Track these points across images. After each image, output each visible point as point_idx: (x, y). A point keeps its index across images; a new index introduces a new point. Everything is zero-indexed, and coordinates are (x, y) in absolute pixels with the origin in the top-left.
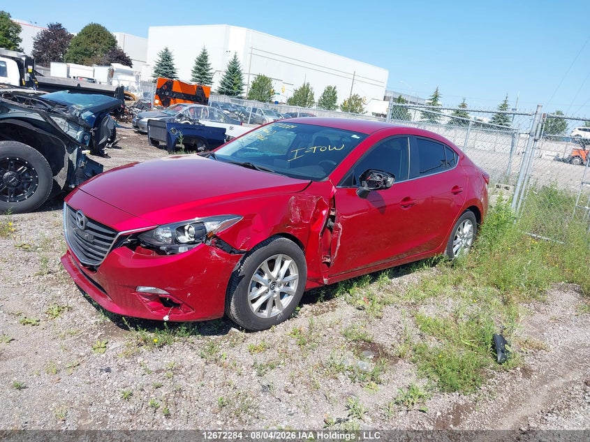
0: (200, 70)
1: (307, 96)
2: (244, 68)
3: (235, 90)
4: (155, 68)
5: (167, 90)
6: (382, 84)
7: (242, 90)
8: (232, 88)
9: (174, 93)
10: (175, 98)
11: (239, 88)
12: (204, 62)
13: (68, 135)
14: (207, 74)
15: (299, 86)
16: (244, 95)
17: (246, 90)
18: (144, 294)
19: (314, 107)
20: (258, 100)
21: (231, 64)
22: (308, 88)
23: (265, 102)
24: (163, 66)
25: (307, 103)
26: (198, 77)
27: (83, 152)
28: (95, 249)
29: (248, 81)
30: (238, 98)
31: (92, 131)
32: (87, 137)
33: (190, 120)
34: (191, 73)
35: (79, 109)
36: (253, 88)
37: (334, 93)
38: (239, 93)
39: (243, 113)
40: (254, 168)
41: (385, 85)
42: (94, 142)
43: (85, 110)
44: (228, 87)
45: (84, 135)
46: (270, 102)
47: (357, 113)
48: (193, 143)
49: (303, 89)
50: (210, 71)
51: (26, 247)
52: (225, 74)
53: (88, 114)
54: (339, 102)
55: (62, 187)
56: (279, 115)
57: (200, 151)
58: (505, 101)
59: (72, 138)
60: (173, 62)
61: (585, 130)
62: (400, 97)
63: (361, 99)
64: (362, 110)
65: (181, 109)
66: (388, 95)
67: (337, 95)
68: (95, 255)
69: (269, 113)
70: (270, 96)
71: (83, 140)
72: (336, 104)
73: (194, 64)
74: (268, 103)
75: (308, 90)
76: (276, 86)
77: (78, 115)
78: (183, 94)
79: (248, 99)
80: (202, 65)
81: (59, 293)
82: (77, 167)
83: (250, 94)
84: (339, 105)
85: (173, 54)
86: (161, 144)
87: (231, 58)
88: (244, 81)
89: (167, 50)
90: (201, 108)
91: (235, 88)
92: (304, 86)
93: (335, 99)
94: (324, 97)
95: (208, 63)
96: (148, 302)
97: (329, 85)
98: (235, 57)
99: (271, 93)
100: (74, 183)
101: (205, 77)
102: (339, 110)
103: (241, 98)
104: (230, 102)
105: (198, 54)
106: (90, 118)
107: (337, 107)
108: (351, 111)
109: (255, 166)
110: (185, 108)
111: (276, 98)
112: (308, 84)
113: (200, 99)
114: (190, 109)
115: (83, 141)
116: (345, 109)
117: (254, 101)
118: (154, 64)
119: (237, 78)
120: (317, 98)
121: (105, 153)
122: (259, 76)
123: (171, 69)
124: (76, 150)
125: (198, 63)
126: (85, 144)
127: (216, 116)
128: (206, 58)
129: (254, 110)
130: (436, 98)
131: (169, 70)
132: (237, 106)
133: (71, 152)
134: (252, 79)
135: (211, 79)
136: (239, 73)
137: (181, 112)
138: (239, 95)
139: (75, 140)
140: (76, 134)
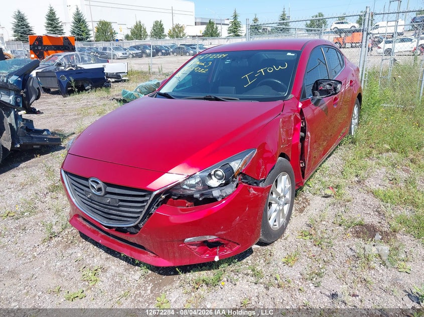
0: (51, 24)
1: (141, 31)
2: (86, 17)
3: (84, 36)
4: (13, 28)
5: (39, 45)
6: (191, 14)
7: (89, 35)
8: (81, 35)
9: (45, 46)
10: (47, 50)
11: (87, 33)
12: (53, 18)
13: (3, 101)
14: (58, 27)
15: (132, 25)
16: (92, 39)
17: (93, 35)
18: (191, 244)
19: (148, 38)
20: (104, 41)
21: (76, 16)
22: (140, 25)
23: (109, 41)
24: (19, 26)
25: (142, 36)
26: (51, 31)
27: (20, 113)
28: (119, 211)
29: (92, 27)
30: (88, 41)
31: (22, 93)
32: (19, 100)
33: (73, 67)
34: (45, 28)
35: (5, 75)
36: (98, 32)
37: (161, 25)
38: (88, 37)
39: (97, 53)
40: (217, 99)
41: (194, 14)
42: (27, 102)
43: (10, 75)
44: (78, 35)
45: (16, 98)
46: (114, 40)
47: (181, 37)
48: (80, 84)
49: (136, 27)
50: (60, 24)
51: (12, 215)
52: (73, 24)
53: (14, 78)
54: (166, 32)
55: (9, 149)
56: (125, 49)
57: (88, 89)
58: (284, 12)
59: (6, 103)
60: (28, 21)
61: (338, 23)
62: (210, 21)
63: (181, 27)
64: (184, 35)
65: (57, 58)
66: (198, 21)
67: (164, 26)
68: (120, 216)
69: (117, 49)
70: (113, 36)
71: (16, 102)
72: (164, 34)
73: (46, 21)
74: (112, 42)
75: (141, 27)
76: (115, 27)
77: (5, 81)
78: (54, 46)
79: (96, 41)
80: (52, 20)
81: (79, 255)
82: (17, 128)
83: (97, 37)
84: (167, 34)
85: (25, 15)
86: (52, 90)
87: (74, 11)
88: (90, 28)
89: (19, 12)
90: (73, 55)
91: (84, 34)
92: (137, 24)
93: (162, 30)
94: (154, 30)
95: (57, 17)
96: (196, 249)
97: (156, 20)
98: (77, 9)
99: (113, 34)
100: (19, 143)
101: (57, 30)
102: (167, 38)
103: (90, 41)
104: (83, 46)
105: (46, 11)
106: (17, 82)
107: (166, 36)
108: (177, 37)
109: (219, 97)
110: (60, 57)
111: (118, 37)
112: (140, 22)
113: (68, 48)
114: (64, 57)
115: (17, 104)
116: (172, 36)
117: (101, 42)
118: (12, 26)
119: (83, 26)
120: (149, 31)
121: (37, 110)
122: (100, 21)
123: (27, 27)
124: (13, 113)
125: (48, 20)
126: (19, 106)
127: (86, 59)
128: (53, 13)
129: (105, 49)
130: (235, 17)
131: (26, 29)
132: (90, 48)
133: (8, 115)
134: (96, 25)
135: (62, 30)
136: (84, 21)
137: (58, 61)
138: (88, 39)
139: (9, 104)
140: (9, 99)
